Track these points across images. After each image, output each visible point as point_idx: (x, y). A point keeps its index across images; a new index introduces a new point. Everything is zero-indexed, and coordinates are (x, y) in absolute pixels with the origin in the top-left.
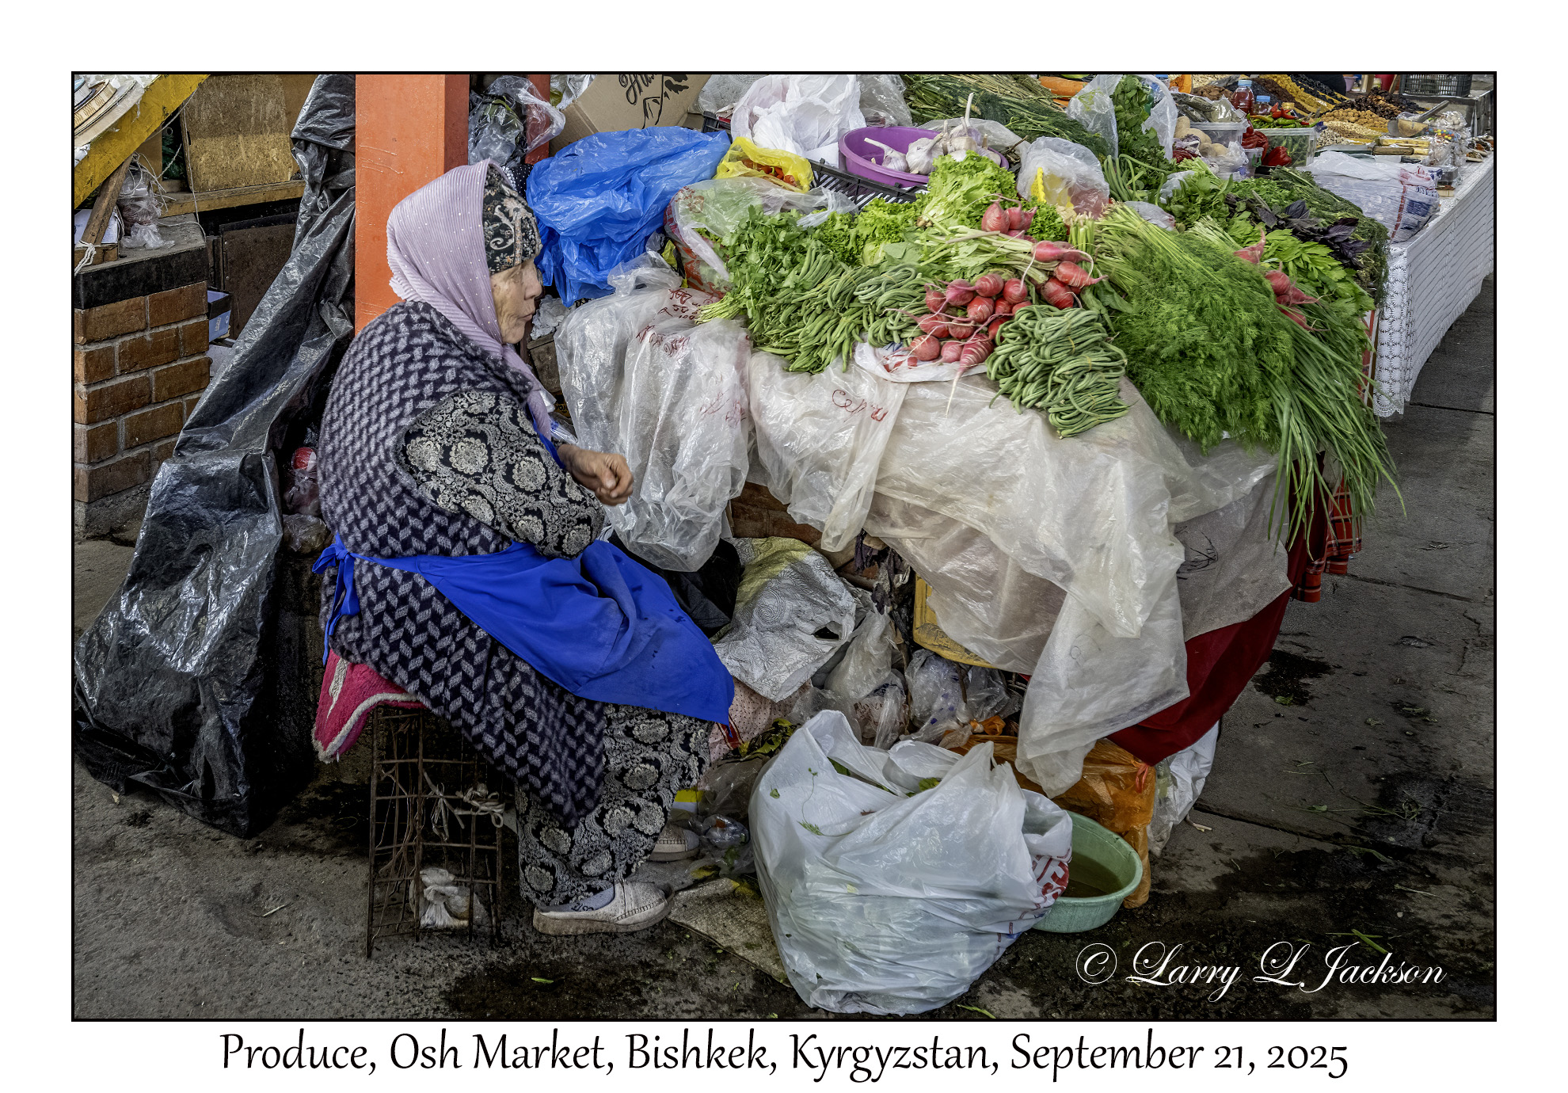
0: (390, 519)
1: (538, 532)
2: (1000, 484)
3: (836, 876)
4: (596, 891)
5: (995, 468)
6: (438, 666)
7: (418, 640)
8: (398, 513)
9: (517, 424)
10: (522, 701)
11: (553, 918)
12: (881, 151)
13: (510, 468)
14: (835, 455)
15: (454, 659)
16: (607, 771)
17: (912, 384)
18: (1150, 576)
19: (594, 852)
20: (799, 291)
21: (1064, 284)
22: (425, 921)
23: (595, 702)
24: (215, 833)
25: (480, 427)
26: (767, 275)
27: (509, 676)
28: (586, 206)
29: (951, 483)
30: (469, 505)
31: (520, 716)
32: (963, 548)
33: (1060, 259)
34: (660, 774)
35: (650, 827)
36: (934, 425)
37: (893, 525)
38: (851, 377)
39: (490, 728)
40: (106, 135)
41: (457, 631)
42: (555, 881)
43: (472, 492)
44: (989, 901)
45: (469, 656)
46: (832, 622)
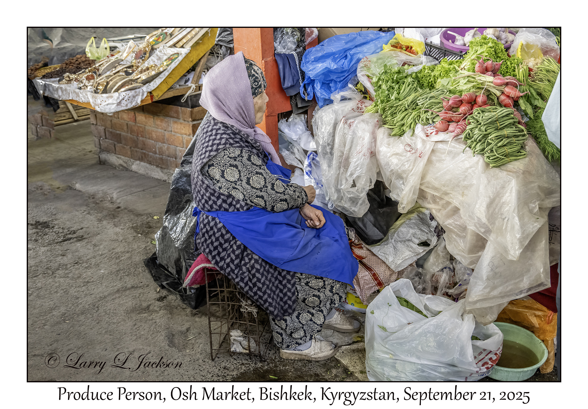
0: (205, 197)
1: (263, 204)
2: (466, 187)
3: (385, 349)
4: (299, 344)
5: (464, 180)
6: (222, 255)
7: (216, 244)
8: (207, 195)
9: (250, 161)
10: (255, 270)
11: (286, 353)
12: (455, 37)
13: (248, 179)
14: (404, 171)
15: (228, 252)
16: (297, 298)
17: (436, 142)
18: (523, 233)
19: (296, 330)
20: (397, 101)
21: (508, 97)
22: (232, 349)
23: (290, 272)
24: (185, 306)
25: (235, 163)
26: (389, 94)
27: (250, 260)
28: (320, 67)
29: (448, 186)
30: (233, 193)
31: (254, 276)
32: (454, 215)
33: (507, 84)
34: (321, 301)
35: (319, 322)
36: (443, 160)
37: (429, 203)
38: (413, 138)
39: (242, 280)
40: (197, 43)
41: (231, 241)
42: (283, 339)
43: (234, 188)
44: (452, 368)
45: (233, 252)
46: (428, 239)
